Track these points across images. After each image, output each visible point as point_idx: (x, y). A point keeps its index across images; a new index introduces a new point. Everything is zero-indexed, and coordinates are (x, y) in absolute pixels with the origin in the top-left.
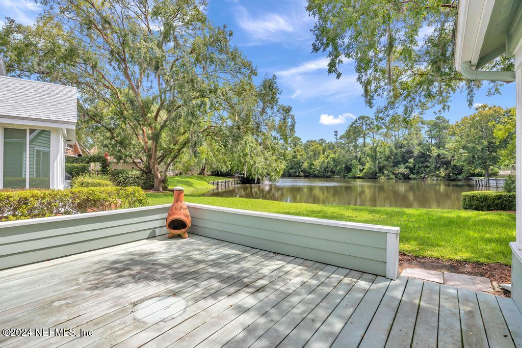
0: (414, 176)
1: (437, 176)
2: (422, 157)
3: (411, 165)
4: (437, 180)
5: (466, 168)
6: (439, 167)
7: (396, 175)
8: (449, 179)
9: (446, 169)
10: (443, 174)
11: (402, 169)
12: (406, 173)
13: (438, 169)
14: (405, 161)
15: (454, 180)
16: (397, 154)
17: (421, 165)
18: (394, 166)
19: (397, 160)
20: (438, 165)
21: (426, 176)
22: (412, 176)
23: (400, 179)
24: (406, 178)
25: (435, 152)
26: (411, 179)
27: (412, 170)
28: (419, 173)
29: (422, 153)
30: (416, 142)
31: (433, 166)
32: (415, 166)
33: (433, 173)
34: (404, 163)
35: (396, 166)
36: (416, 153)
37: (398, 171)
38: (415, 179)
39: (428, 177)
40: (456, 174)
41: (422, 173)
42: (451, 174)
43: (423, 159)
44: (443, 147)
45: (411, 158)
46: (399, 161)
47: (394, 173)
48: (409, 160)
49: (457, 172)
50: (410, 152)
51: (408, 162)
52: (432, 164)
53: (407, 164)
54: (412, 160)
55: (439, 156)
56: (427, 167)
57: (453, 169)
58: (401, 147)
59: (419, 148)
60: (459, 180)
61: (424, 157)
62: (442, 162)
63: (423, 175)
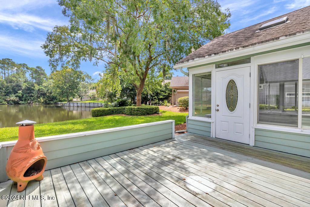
0: (23, 102)
1: (39, 102)
2: (28, 90)
3: (20, 95)
4: (39, 104)
5: (58, 97)
6: (40, 97)
7: (8, 102)
8: (46, 103)
9: (44, 98)
10: (42, 101)
11: (13, 97)
12: (16, 100)
13: (39, 97)
14: (15, 92)
15: (48, 104)
16: (8, 87)
17: (27, 95)
18: (5, 95)
19: (8, 91)
20: (39, 95)
21: (32, 102)
22: (21, 102)
23: (12, 104)
24: (16, 103)
25: (37, 87)
26: (20, 104)
27: (20, 98)
28: (26, 100)
29: (28, 88)
30: (23, 80)
31: (36, 96)
32: (23, 95)
33: (36, 100)
34: (15, 94)
35: (8, 95)
36: (24, 87)
37: (9, 99)
38: (23, 104)
39: (33, 103)
40: (50, 101)
41: (29, 100)
42: (47, 101)
43: (29, 91)
44: (42, 85)
45: (20, 90)
46: (10, 92)
47: (5, 100)
48: (19, 92)
49: (50, 100)
50: (19, 86)
51: (17, 93)
52: (35, 94)
53: (17, 94)
54: (20, 91)
55: (39, 90)
56: (32, 96)
57: (48, 98)
58: (11, 82)
59: (26, 84)
60: (52, 104)
61: (29, 90)
62: (41, 94)
63: (29, 101)
